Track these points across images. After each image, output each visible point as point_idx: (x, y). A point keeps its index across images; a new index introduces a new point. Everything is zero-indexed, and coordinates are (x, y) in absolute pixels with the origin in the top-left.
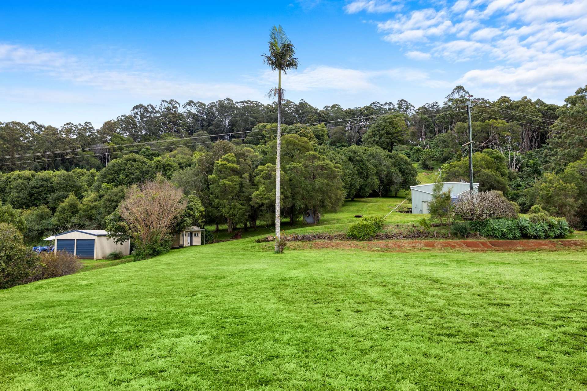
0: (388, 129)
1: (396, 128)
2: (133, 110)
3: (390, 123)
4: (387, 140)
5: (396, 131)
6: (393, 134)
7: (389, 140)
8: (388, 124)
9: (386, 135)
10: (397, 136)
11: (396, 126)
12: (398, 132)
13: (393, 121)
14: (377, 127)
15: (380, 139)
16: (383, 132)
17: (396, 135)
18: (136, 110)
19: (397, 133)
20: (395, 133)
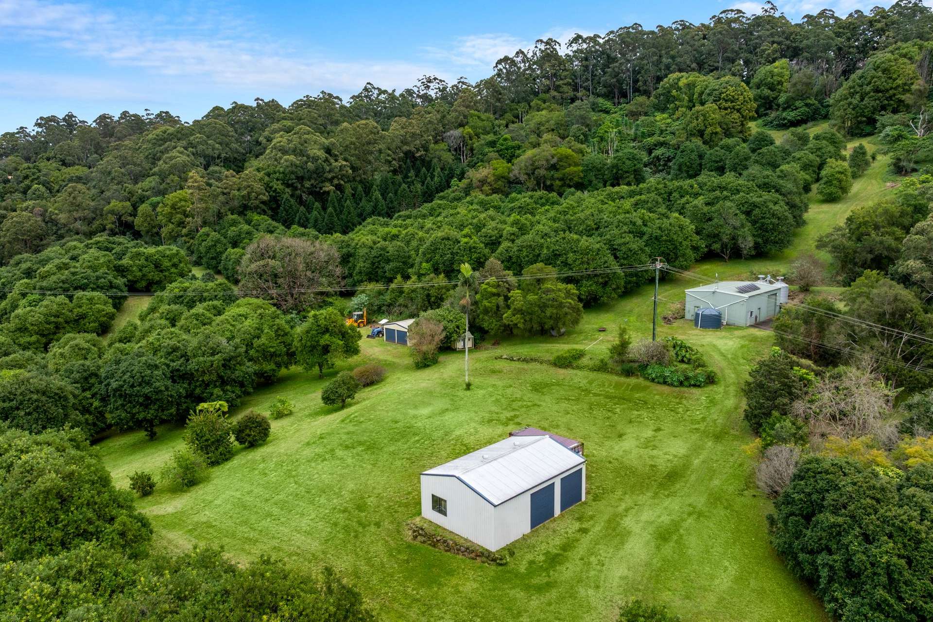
0: (878, 83)
1: (895, 80)
2: (497, 66)
3: (884, 71)
4: (873, 103)
5: (894, 86)
6: (887, 91)
7: (878, 102)
8: (880, 74)
9: (872, 94)
10: (894, 95)
11: (895, 76)
12: (898, 86)
13: (891, 66)
14: (860, 78)
15: (862, 100)
16: (868, 88)
17: (891, 92)
18: (500, 66)
19: (895, 89)
20: (891, 88)
